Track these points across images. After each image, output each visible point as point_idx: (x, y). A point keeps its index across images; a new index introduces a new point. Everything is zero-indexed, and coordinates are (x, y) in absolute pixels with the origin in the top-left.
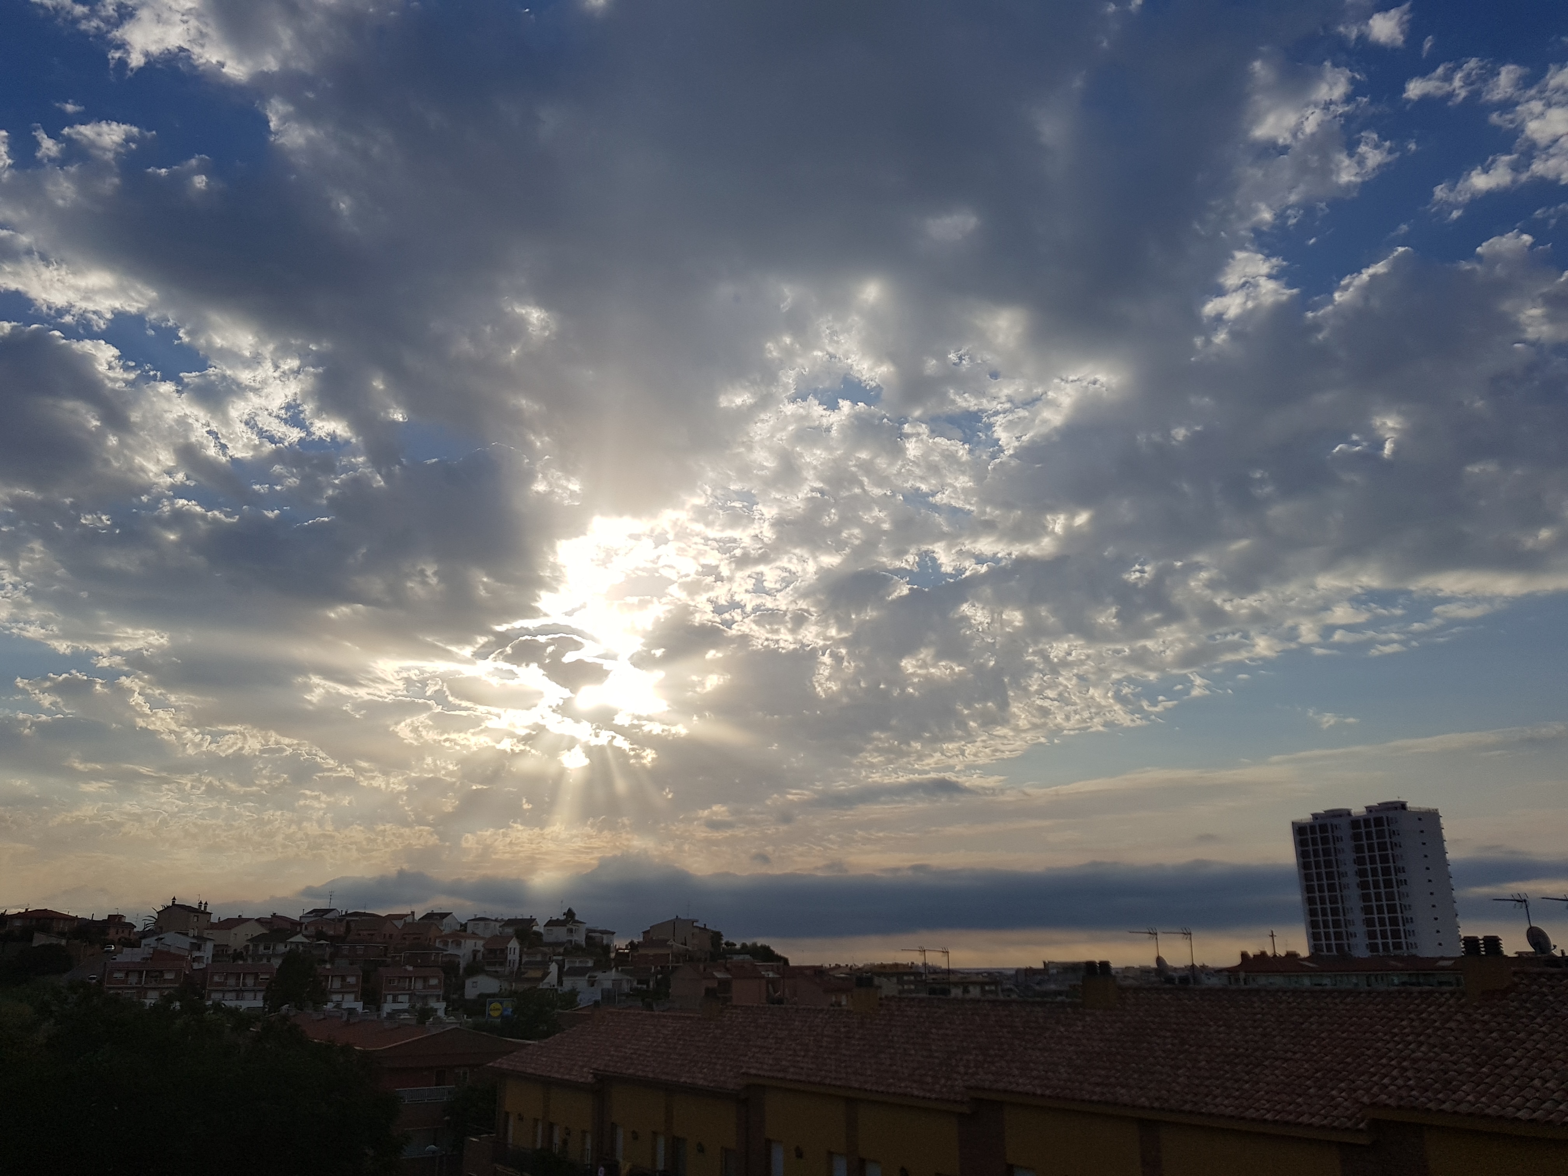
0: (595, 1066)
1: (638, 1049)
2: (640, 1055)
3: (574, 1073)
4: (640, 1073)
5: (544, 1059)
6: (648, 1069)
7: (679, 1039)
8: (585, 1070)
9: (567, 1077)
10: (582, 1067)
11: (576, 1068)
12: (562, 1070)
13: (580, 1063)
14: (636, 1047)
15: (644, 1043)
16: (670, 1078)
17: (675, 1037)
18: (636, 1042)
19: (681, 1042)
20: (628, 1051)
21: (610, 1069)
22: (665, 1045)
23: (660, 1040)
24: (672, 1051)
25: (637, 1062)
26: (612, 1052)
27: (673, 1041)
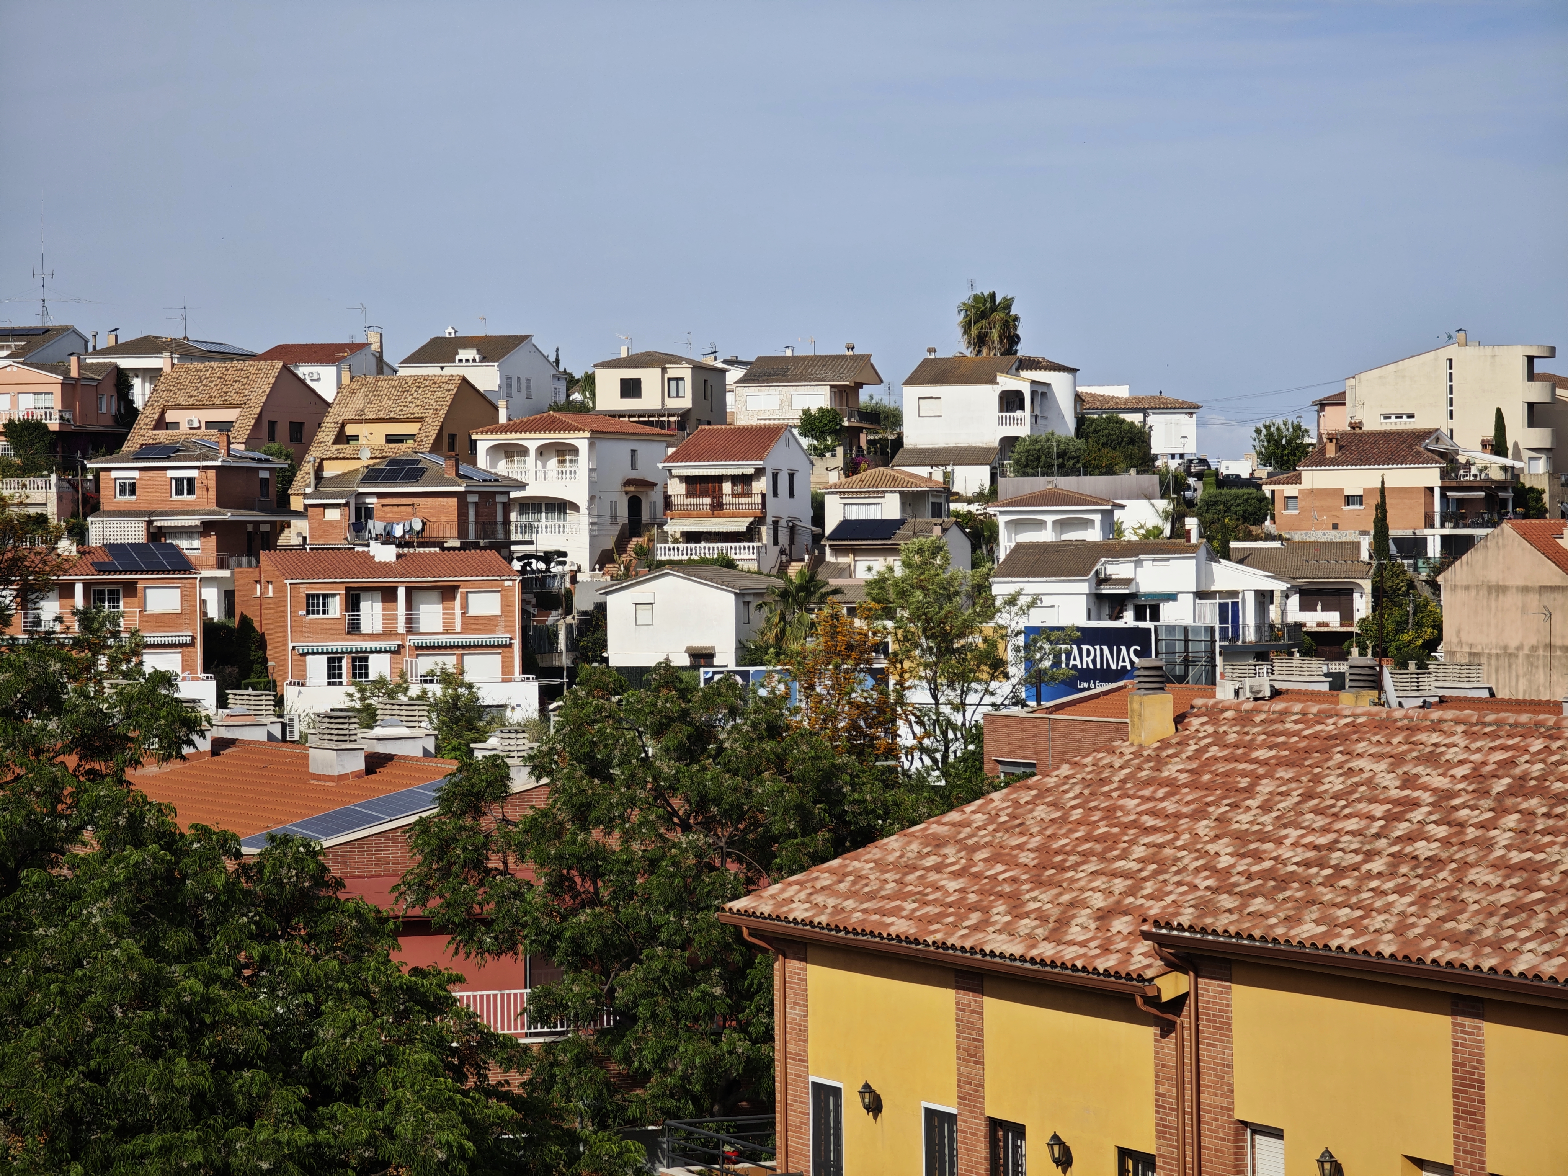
0: (1155, 909)
1: (1331, 847)
2: (1340, 871)
3: (1075, 932)
4: (1345, 939)
5: (953, 885)
6: (1378, 921)
7: (1501, 811)
8: (1121, 925)
9: (1046, 950)
10: (1104, 916)
11: (1083, 916)
12: (1025, 925)
13: (1098, 901)
14: (1322, 840)
15: (1352, 824)
16: (1465, 955)
17: (1486, 803)
18: (1320, 822)
19: (1511, 820)
20: (1285, 853)
21: (1222, 922)
22: (1442, 831)
23: (1417, 815)
24: (1472, 854)
25: (1327, 895)
26: (1224, 861)
27: (1477, 816)
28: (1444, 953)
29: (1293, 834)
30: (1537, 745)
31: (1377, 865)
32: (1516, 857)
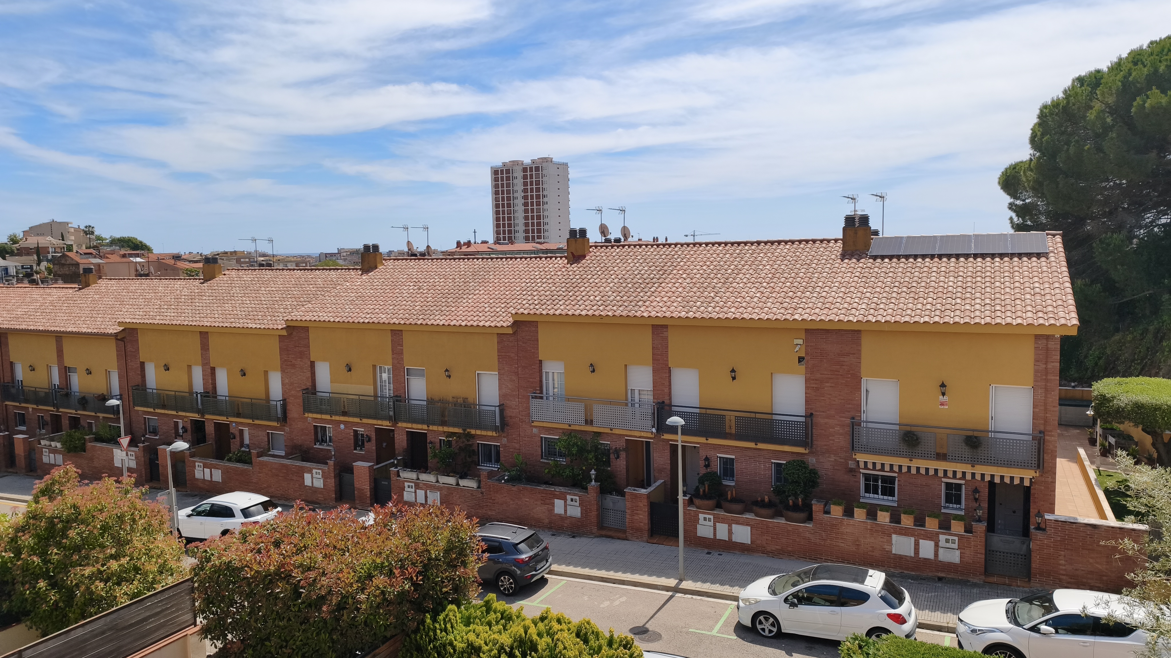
1: (28, 311)
2: (30, 315)
4: (32, 327)
6: (38, 324)
14: (26, 310)
15: (33, 307)
16: (58, 329)
17: (60, 302)
18: (26, 307)
19: (66, 305)
20: (18, 313)
21: (5, 326)
22: (51, 307)
23: (47, 304)
24: (58, 311)
25: (28, 320)
26: (5, 315)
27: (59, 305)
28: (53, 329)
29: (20, 310)
30: (71, 291)
31: (38, 314)
32: (67, 311)
